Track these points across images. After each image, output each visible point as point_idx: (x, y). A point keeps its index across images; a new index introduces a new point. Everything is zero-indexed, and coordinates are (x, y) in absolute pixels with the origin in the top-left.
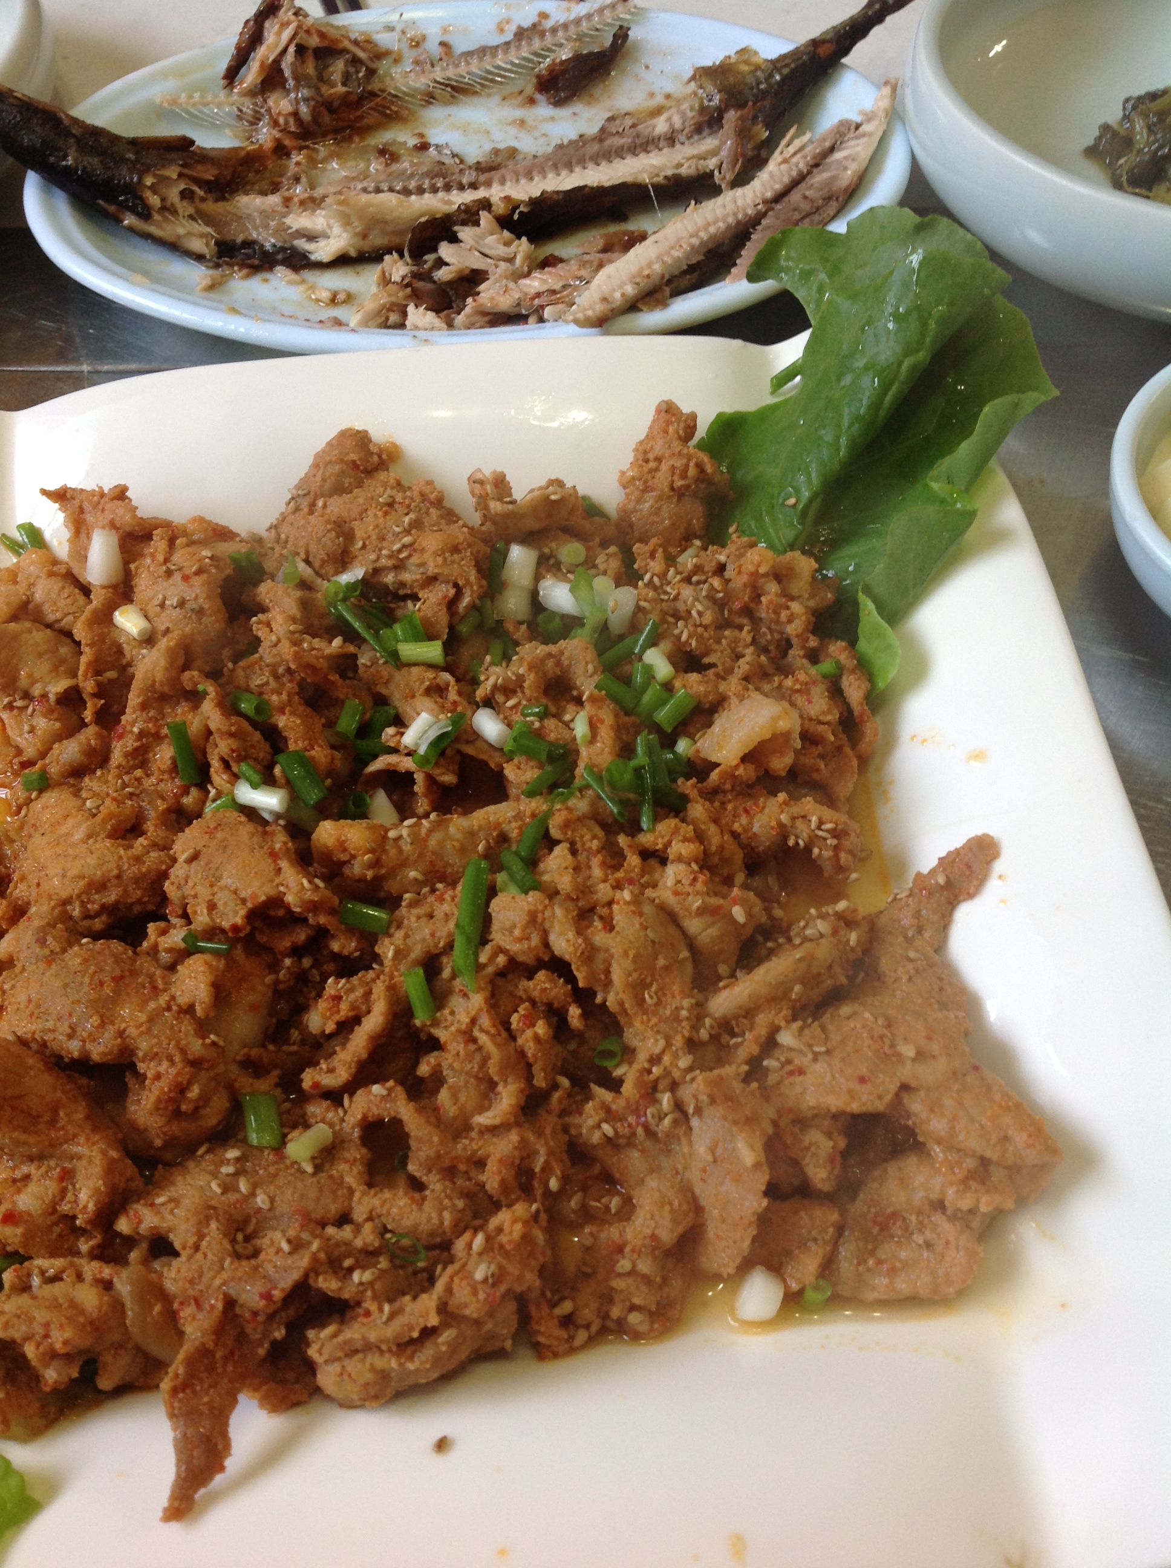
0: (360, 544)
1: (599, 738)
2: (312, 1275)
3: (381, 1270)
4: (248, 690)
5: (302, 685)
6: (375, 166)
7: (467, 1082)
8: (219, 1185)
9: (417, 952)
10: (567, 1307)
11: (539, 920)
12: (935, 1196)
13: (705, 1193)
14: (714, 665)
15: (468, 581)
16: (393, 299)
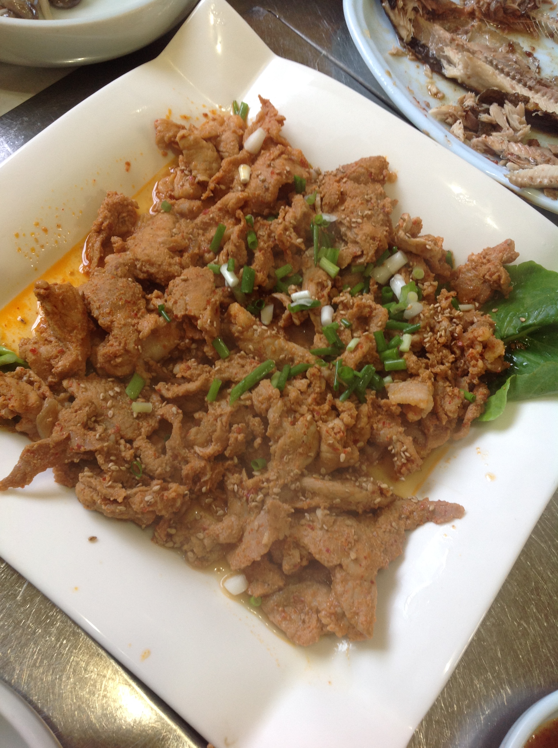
0: (343, 208)
1: (355, 353)
2: (98, 452)
3: (121, 469)
4: (256, 233)
5: (276, 246)
6: (503, 49)
7: (205, 432)
8: (103, 396)
9: (226, 375)
10: (173, 531)
11: (271, 401)
12: (320, 608)
13: (247, 537)
14: (429, 359)
15: (368, 254)
16: (455, 113)
